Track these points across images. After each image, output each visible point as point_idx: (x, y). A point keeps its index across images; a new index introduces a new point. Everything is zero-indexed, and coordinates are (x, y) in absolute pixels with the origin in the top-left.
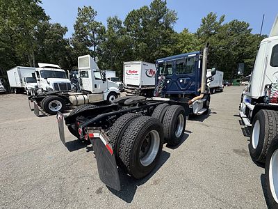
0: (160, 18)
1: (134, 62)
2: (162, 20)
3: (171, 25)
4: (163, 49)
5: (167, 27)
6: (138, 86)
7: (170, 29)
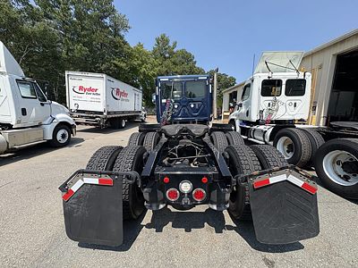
0: (106, 17)
1: (90, 74)
2: (107, 21)
3: (122, 33)
4: (115, 62)
5: (116, 34)
6: (101, 113)
7: (122, 38)
